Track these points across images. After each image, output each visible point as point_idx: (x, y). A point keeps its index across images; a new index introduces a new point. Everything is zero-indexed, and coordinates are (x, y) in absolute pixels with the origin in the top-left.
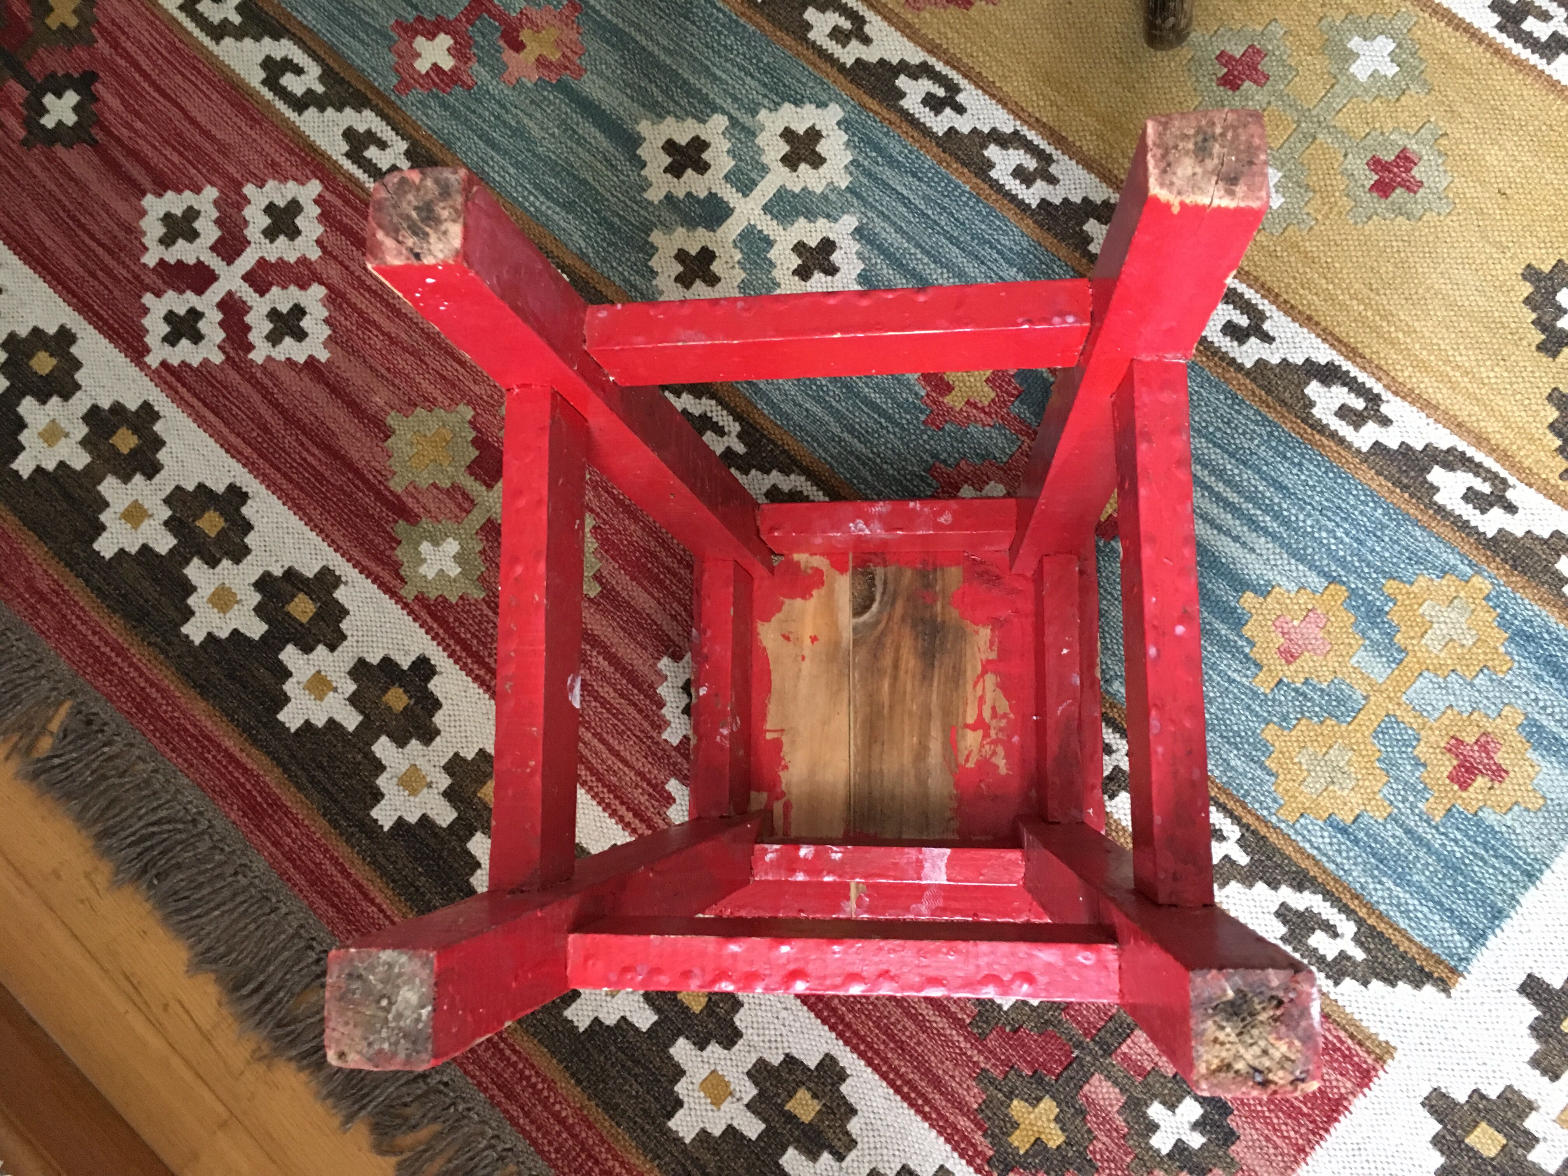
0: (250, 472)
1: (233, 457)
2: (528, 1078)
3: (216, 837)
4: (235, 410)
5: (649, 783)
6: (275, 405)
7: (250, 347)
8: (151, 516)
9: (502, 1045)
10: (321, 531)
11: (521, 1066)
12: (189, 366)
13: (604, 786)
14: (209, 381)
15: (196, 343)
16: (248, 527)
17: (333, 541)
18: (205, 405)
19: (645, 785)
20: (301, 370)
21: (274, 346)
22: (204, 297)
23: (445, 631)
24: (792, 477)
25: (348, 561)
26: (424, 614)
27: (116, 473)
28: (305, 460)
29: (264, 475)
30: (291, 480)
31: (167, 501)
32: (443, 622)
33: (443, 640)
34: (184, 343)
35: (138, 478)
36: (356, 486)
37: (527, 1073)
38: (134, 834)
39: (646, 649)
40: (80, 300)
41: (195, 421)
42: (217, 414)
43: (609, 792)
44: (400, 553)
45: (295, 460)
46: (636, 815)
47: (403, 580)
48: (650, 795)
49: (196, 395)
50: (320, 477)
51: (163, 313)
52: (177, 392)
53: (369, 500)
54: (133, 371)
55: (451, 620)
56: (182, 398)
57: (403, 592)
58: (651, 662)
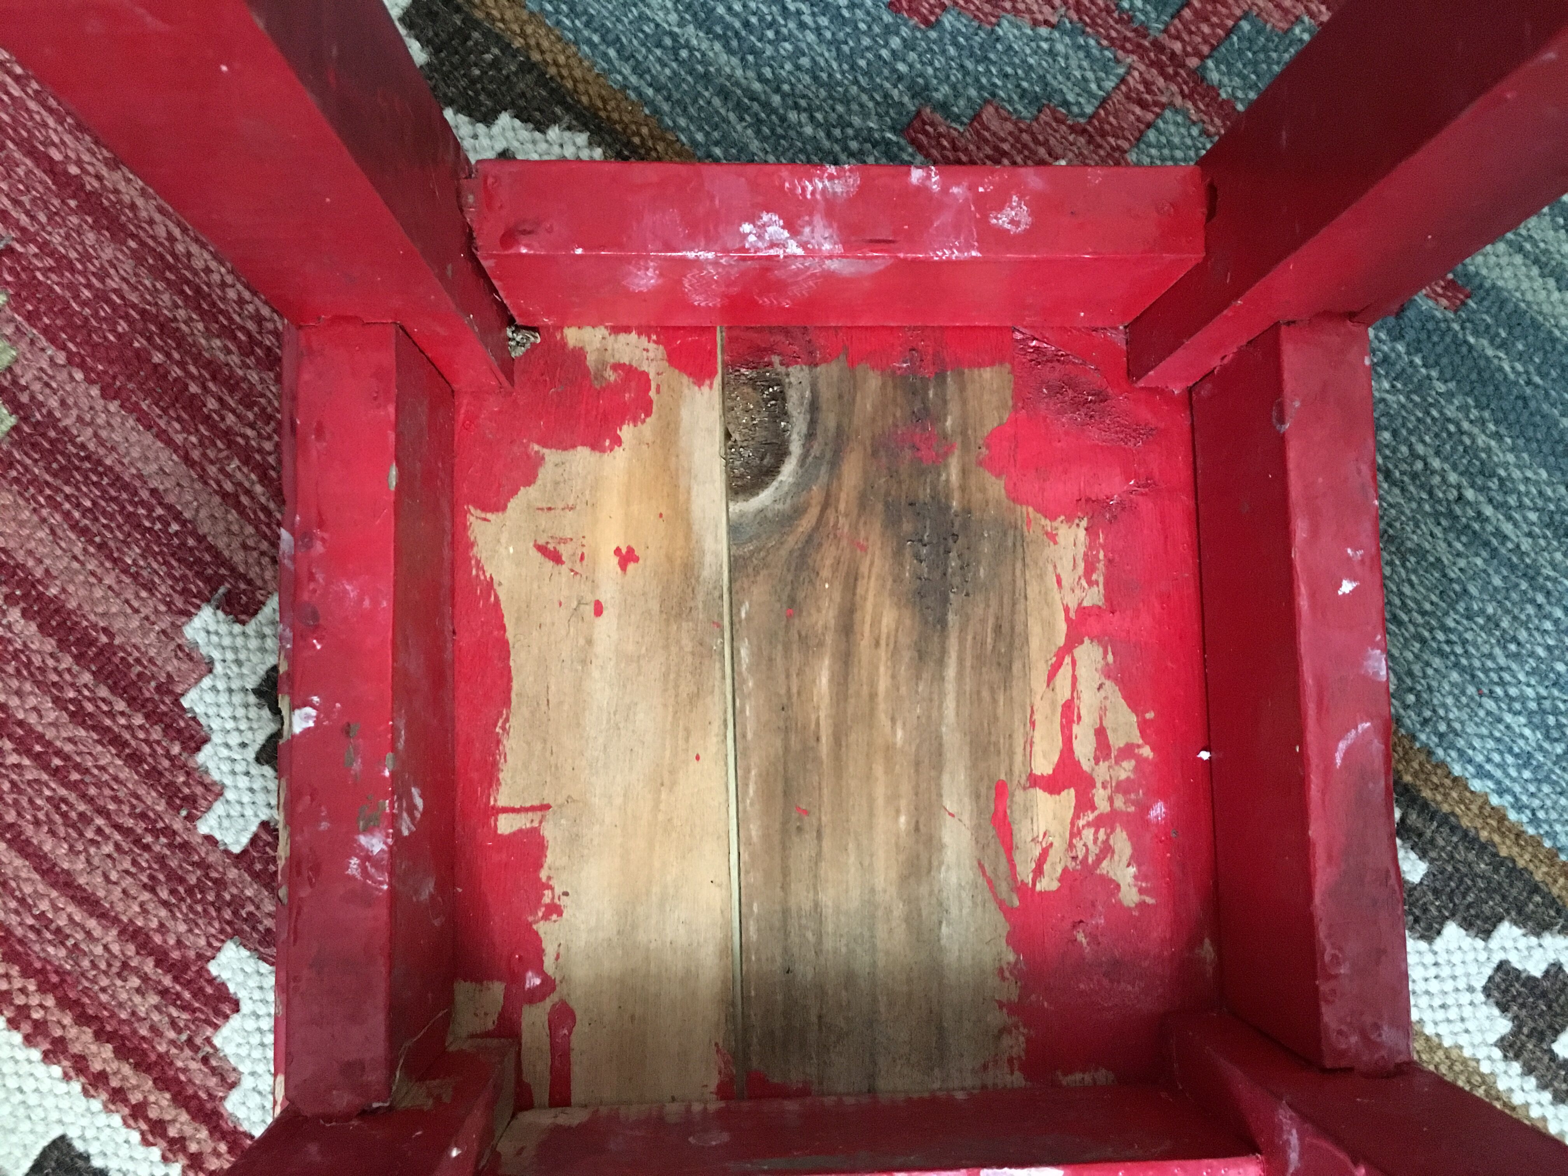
13: (27, 972)
19: (149, 966)
24: (554, 133)
39: (150, 588)
43: (44, 988)
46: (121, 1053)
48: (164, 993)
58: (164, 623)
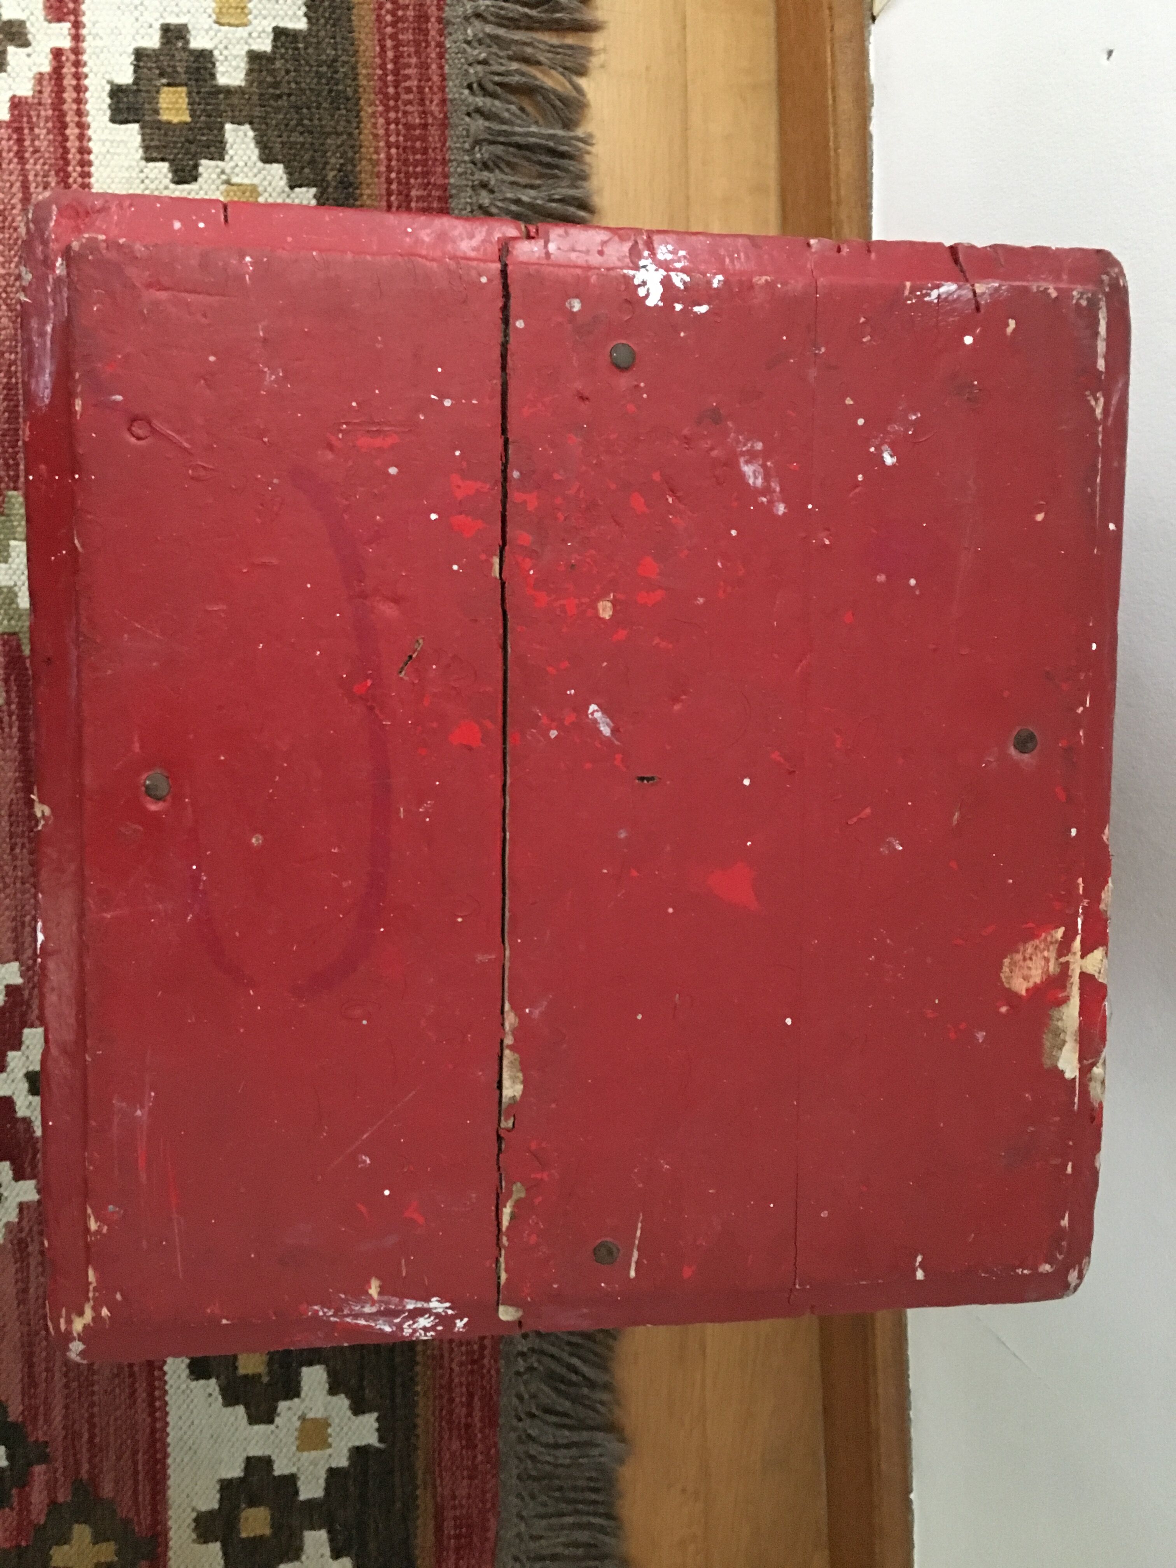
2: (393, 13)
5: (20, 141)
7: (12, 990)
9: (390, 66)
11: (389, 30)
22: (9, 1093)
37: (389, 18)
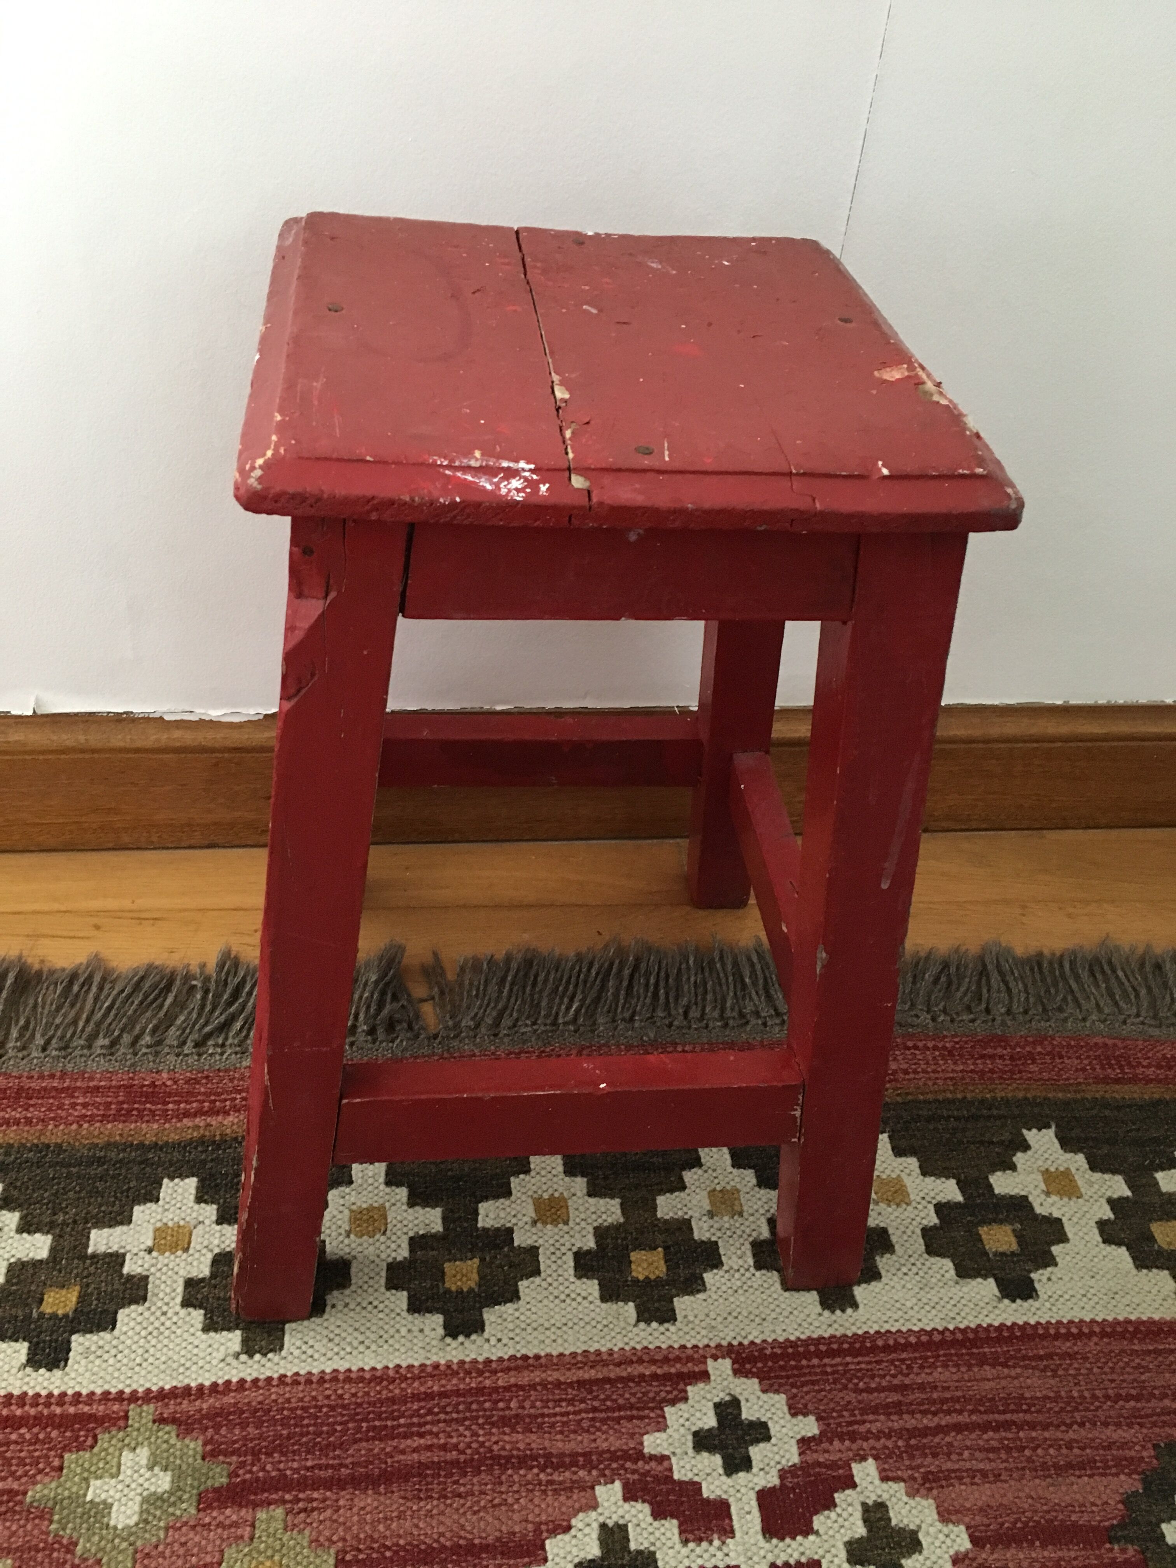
0: (475, 1362)
1: (513, 1358)
3: (167, 1050)
4: (564, 1407)
6: (524, 1461)
7: (629, 1495)
8: (534, 1223)
10: (322, 1380)
12: (673, 1402)
14: (632, 1407)
15: (696, 1434)
16: (415, 1307)
17: (296, 1383)
18: (607, 1380)
20: (538, 1531)
21: (603, 1526)
22: (753, 1495)
23: (52, 1416)
25: (256, 1381)
26: (100, 1409)
27: (617, 1227)
28: (421, 1435)
29: (455, 1373)
30: (416, 1397)
31: (533, 1251)
32: (64, 1423)
33: (48, 1405)
34: (710, 1421)
35: (590, 1243)
36: (327, 1467)
38: (250, 994)
40: (874, 1349)
41: (598, 1353)
42: (581, 1384)
44: (194, 1445)
45: (432, 1423)
47: (160, 1420)
49: (630, 1378)
50: (383, 1433)
51: (773, 1429)
52: (653, 1362)
53: (292, 1467)
54: (728, 1336)
55: (54, 1434)
56: (641, 1361)
57: (149, 1410)
